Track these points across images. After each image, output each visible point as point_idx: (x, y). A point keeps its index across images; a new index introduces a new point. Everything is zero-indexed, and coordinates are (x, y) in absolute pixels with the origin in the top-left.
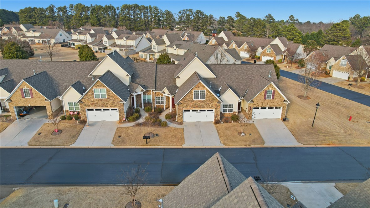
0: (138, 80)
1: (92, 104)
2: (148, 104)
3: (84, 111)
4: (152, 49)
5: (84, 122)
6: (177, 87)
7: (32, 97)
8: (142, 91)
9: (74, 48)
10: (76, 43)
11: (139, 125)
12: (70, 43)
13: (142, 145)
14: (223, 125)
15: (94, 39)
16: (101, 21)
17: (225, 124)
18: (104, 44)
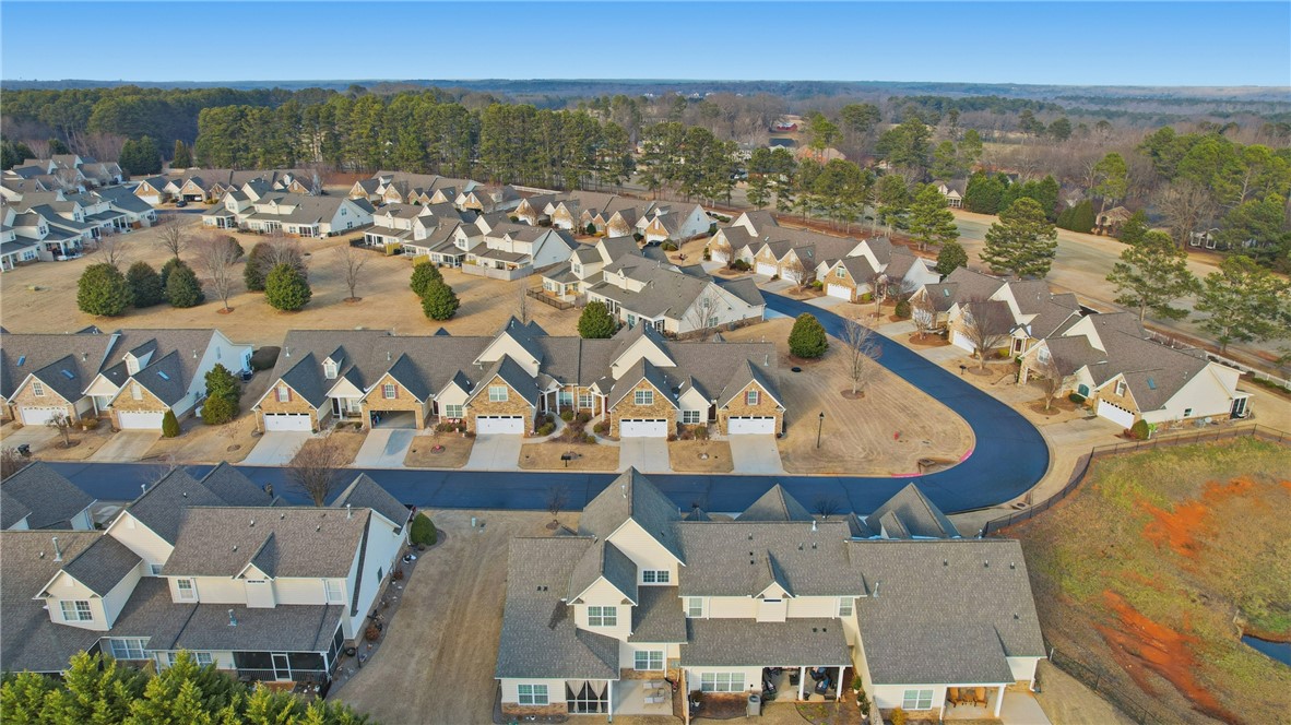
0: (550, 368)
1: (485, 409)
2: (566, 408)
3: (473, 418)
4: (573, 271)
5: (472, 435)
6: (614, 381)
7: (397, 397)
8: (558, 386)
9: (382, 251)
10: (386, 239)
11: (555, 440)
12: (369, 237)
13: (559, 468)
14: (680, 442)
15: (432, 230)
16: (428, 150)
17: (684, 443)
18: (457, 246)
